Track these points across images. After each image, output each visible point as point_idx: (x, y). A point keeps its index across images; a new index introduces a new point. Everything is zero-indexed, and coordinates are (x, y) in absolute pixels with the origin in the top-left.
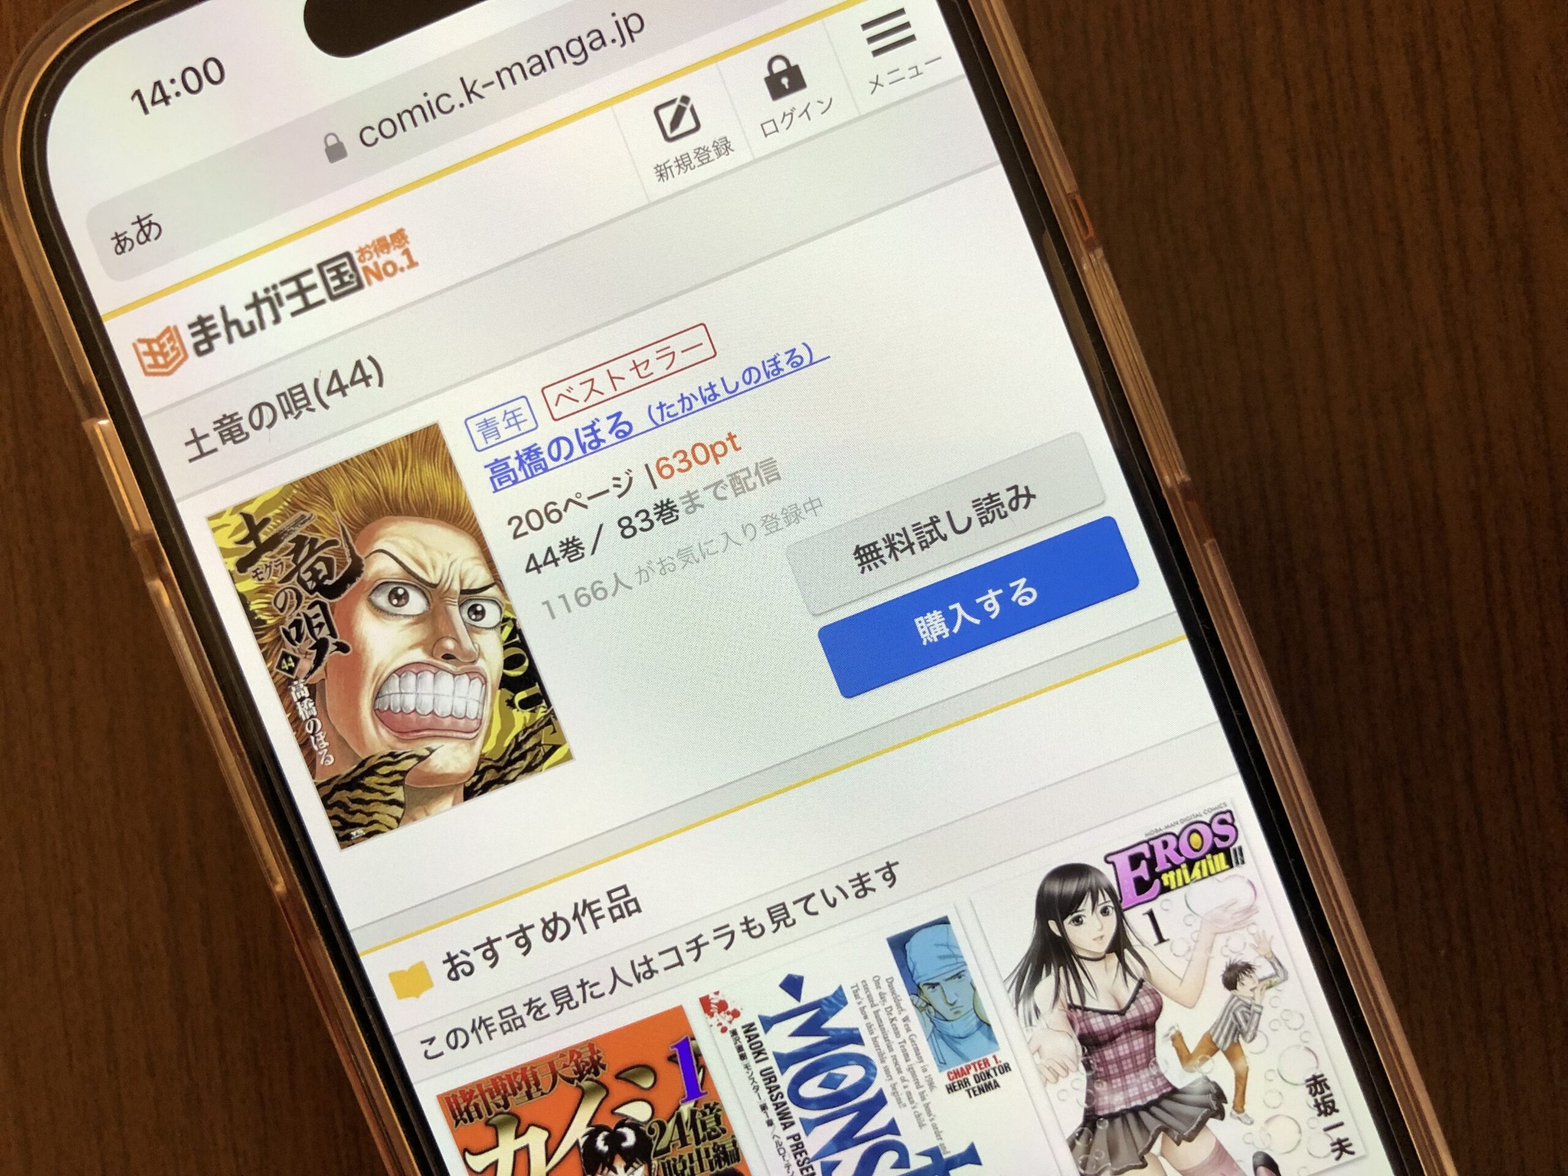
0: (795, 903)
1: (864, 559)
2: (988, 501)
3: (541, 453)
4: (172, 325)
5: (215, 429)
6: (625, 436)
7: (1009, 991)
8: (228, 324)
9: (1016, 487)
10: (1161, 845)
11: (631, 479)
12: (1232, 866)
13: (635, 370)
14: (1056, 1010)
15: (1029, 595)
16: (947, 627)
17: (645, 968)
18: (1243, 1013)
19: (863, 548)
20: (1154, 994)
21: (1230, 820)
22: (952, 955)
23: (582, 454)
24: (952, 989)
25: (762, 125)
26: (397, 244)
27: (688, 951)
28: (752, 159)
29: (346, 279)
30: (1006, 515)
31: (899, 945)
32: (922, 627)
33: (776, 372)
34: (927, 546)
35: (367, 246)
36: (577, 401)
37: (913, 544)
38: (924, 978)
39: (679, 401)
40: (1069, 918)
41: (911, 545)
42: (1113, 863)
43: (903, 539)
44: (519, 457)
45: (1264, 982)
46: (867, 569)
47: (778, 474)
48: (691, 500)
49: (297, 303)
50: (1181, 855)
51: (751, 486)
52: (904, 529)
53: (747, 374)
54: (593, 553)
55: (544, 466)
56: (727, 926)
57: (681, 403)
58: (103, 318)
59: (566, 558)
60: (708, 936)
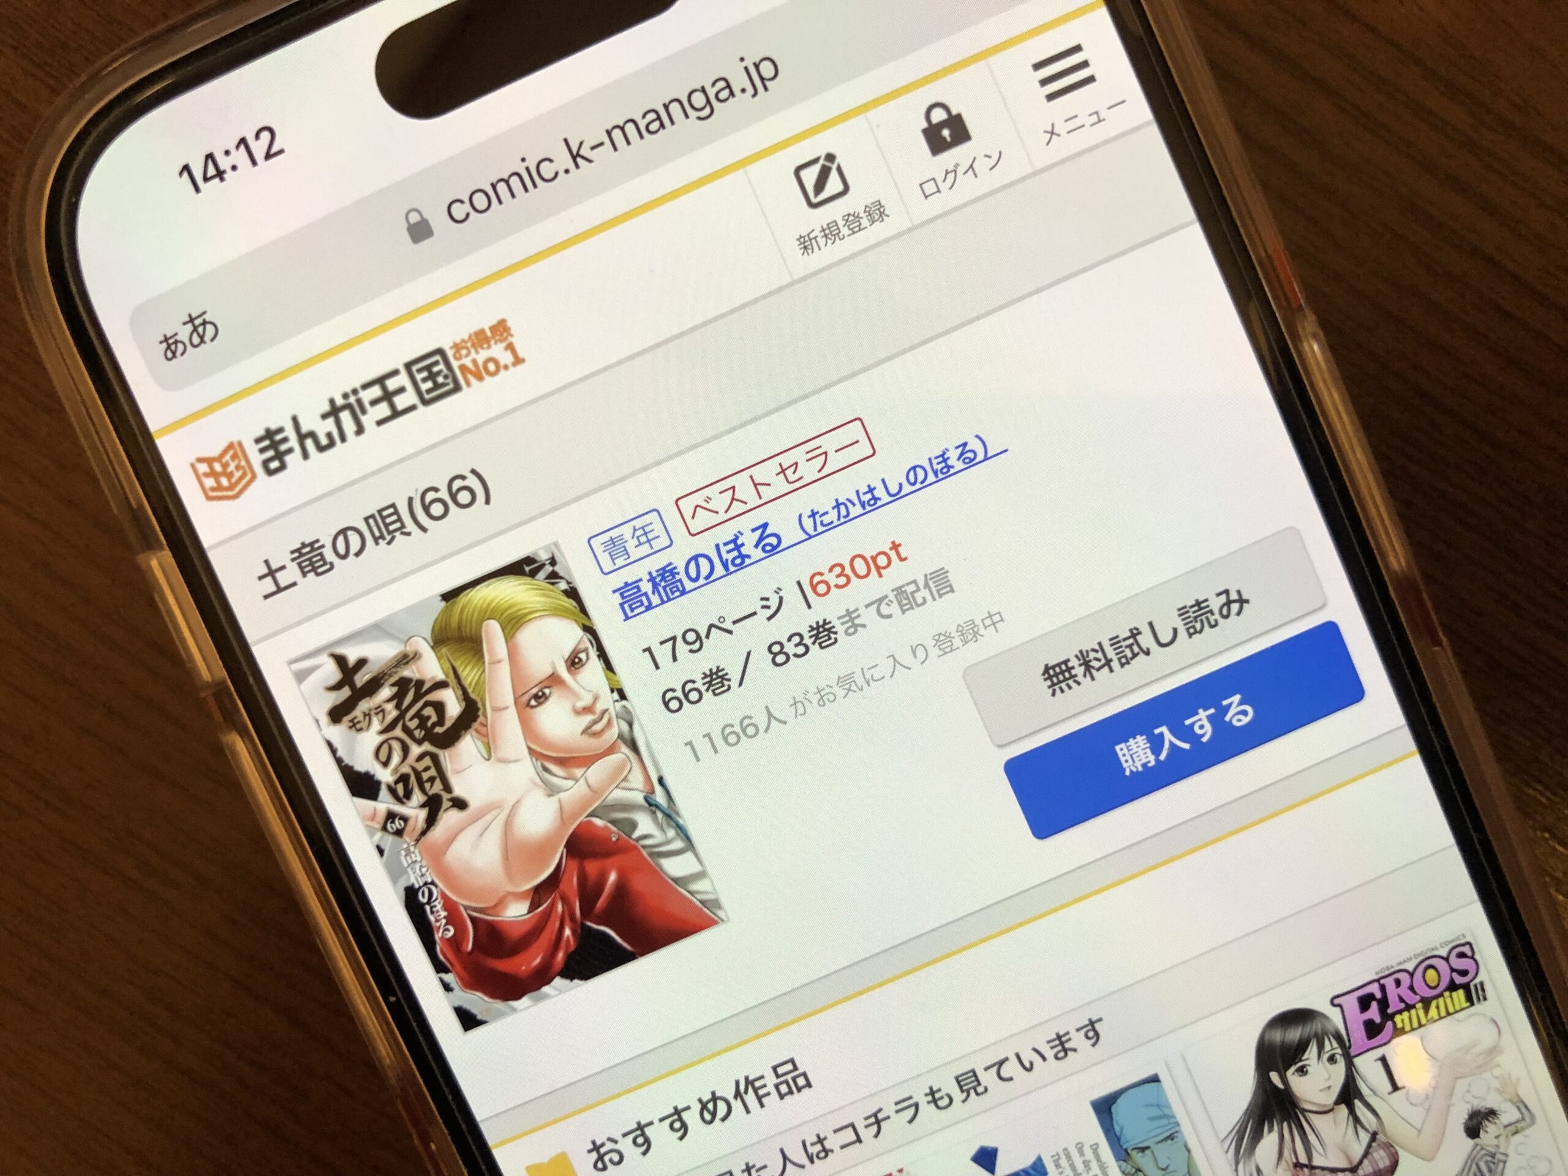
0: (986, 1069)
1: (1055, 680)
2: (1196, 608)
3: (678, 573)
4: (235, 440)
5: (293, 560)
6: (774, 550)
7: (1227, 1152)
8: (302, 437)
9: (1227, 592)
10: (1393, 985)
11: (781, 599)
12: (1472, 1004)
13: (782, 475)
14: (1280, 1170)
15: (1245, 713)
16: (1153, 753)
17: (819, 1147)
18: (1487, 1162)
19: (1053, 667)
20: (1388, 1146)
21: (1469, 954)
22: (1163, 1114)
23: (724, 572)
24: (1163, 1153)
25: (921, 185)
26: (498, 338)
27: (867, 1127)
28: (910, 225)
29: (440, 380)
30: (1216, 625)
31: (1104, 1108)
32: (1124, 755)
33: (945, 470)
34: (1128, 663)
35: (463, 341)
36: (717, 513)
37: (1111, 660)
38: (1132, 1143)
39: (833, 508)
40: (1293, 1069)
41: (1108, 662)
42: (1340, 1006)
43: (1100, 655)
44: (652, 579)
45: (1510, 1128)
46: (1058, 692)
47: (950, 586)
48: (852, 620)
49: (383, 410)
50: (1415, 993)
51: (920, 601)
52: (1100, 644)
53: (912, 473)
54: (741, 684)
55: (681, 589)
56: (910, 1098)
57: (836, 510)
58: (154, 435)
59: (710, 691)
60: (889, 1109)
